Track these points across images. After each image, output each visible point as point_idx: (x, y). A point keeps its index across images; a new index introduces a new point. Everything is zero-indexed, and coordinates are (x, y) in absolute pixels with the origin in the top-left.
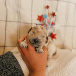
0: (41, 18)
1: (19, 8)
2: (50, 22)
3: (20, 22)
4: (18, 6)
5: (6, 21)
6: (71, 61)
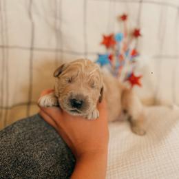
0: (109, 41)
1: (58, 21)
2: (128, 50)
3: (61, 51)
5: (32, 49)
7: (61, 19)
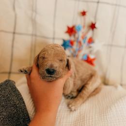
1: (34, 14)
3: (36, 35)
4: (33, 10)
5: (14, 33)
6: (113, 106)
7: (36, 12)
